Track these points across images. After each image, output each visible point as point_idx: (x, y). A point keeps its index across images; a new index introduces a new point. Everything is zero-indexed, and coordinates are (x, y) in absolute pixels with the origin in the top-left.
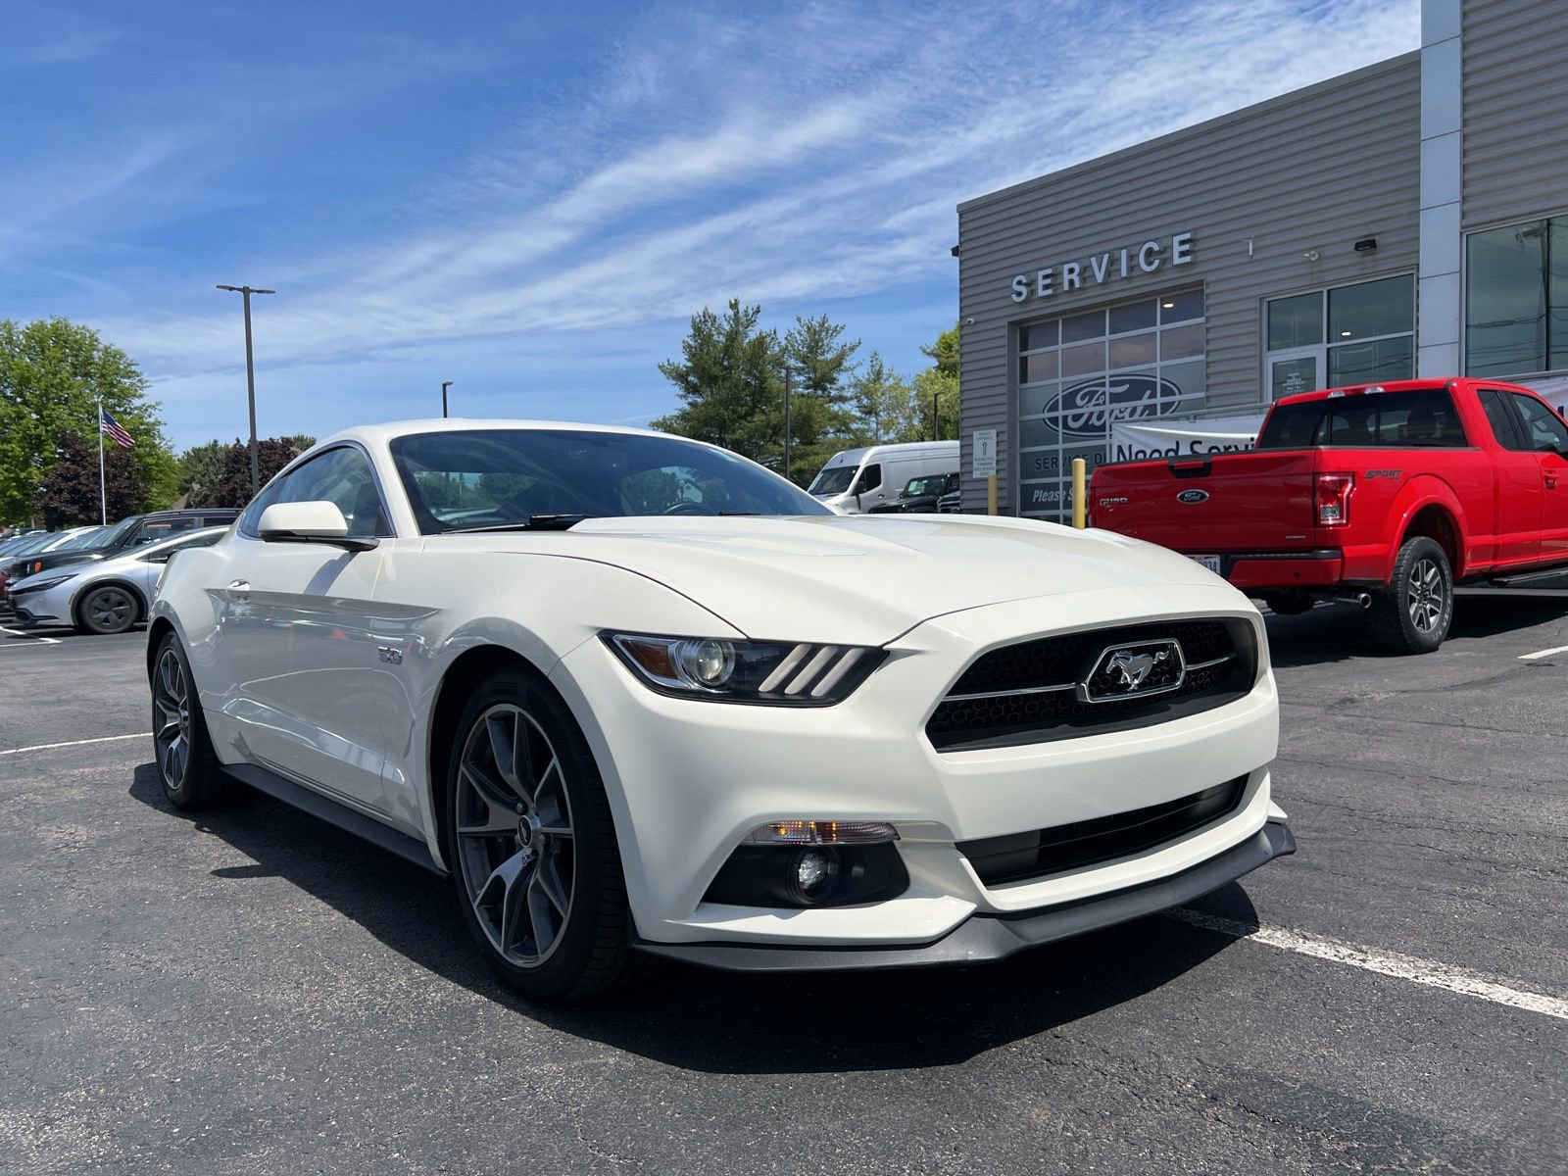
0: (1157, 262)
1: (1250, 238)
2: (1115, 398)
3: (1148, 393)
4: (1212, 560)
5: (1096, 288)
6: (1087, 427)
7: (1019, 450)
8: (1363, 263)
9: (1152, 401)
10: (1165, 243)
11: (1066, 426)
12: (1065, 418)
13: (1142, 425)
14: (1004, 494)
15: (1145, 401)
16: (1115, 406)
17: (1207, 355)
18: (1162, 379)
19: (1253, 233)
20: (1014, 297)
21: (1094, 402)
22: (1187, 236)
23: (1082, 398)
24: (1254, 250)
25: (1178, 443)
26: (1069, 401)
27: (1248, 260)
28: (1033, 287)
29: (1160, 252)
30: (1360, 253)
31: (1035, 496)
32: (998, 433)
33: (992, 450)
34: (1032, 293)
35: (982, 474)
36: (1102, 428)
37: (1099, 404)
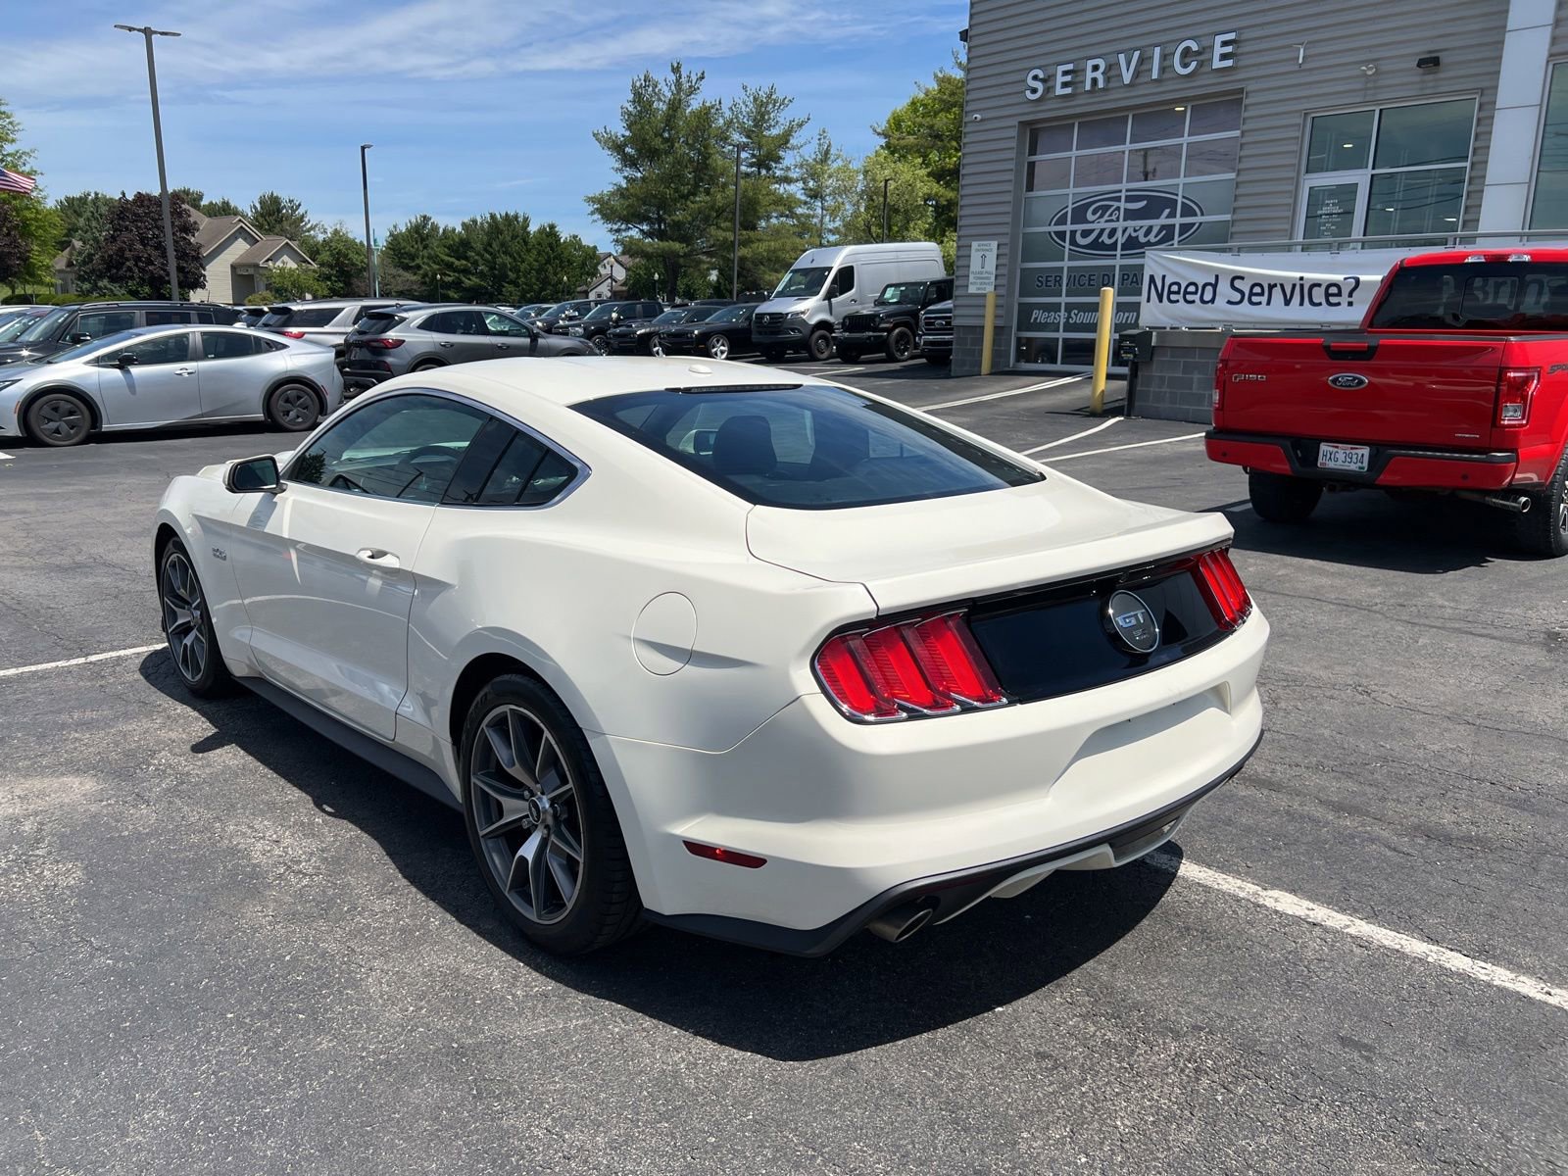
0: (1194, 65)
1: (1302, 44)
2: (1130, 215)
3: (1167, 211)
4: (1360, 452)
5: (1122, 90)
6: (1096, 245)
7: (1020, 265)
8: (1423, 82)
9: (1170, 221)
10: (1206, 43)
11: (1073, 242)
12: (1073, 233)
13: (1179, 255)
14: (1000, 312)
15: (1163, 221)
16: (1131, 224)
17: (1238, 175)
18: (1184, 197)
19: (1306, 39)
20: (1028, 93)
21: (1106, 217)
22: (1232, 36)
23: (1094, 213)
24: (1303, 58)
25: (1217, 277)
26: (1079, 215)
27: (1297, 68)
28: (1050, 84)
29: (1198, 53)
30: (1420, 70)
31: (1034, 316)
32: (998, 245)
33: (991, 264)
34: (1048, 90)
35: (979, 289)
36: (1114, 247)
37: (1112, 221)
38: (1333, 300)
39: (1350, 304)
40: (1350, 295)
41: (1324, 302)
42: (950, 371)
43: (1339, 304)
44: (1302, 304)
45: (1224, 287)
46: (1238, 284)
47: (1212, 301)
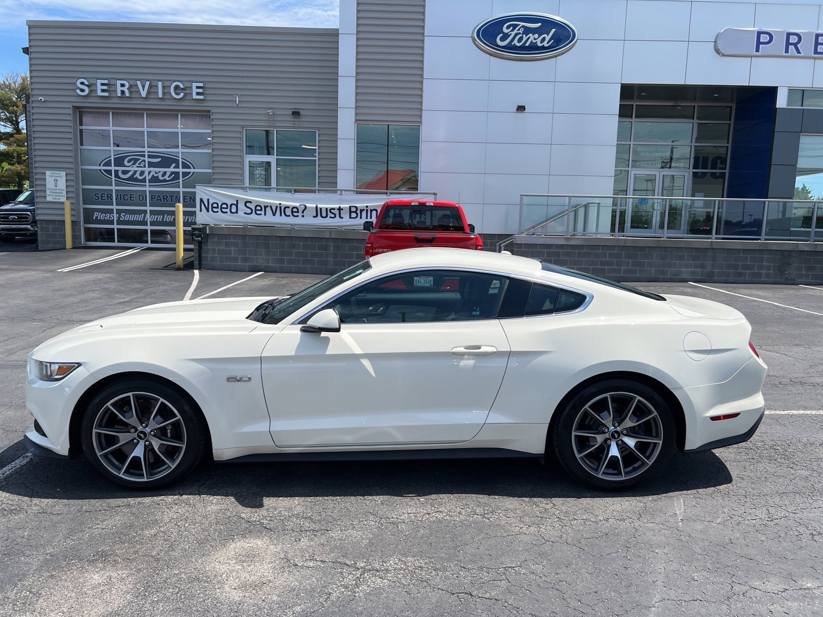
0: (182, 95)
1: (237, 95)
2: (151, 165)
3: (174, 165)
5: (140, 100)
6: (132, 179)
7: (82, 186)
8: (293, 121)
9: (176, 170)
10: (187, 85)
11: (117, 176)
12: (116, 172)
13: (215, 189)
14: (74, 213)
16: (151, 169)
17: (213, 151)
18: (182, 158)
19: (240, 93)
20: (78, 91)
21: (137, 165)
22: (201, 85)
23: (129, 161)
24: (239, 101)
25: (237, 201)
26: (119, 161)
27: (236, 106)
28: (92, 88)
29: (183, 89)
30: (292, 116)
31: (95, 216)
32: (66, 174)
33: (62, 184)
34: (91, 91)
35: (55, 199)
36: (144, 180)
37: (141, 167)
38: (295, 214)
39: (303, 216)
40: (303, 212)
41: (291, 215)
42: (38, 246)
43: (298, 216)
44: (281, 215)
45: (241, 206)
46: (248, 204)
47: (237, 212)
